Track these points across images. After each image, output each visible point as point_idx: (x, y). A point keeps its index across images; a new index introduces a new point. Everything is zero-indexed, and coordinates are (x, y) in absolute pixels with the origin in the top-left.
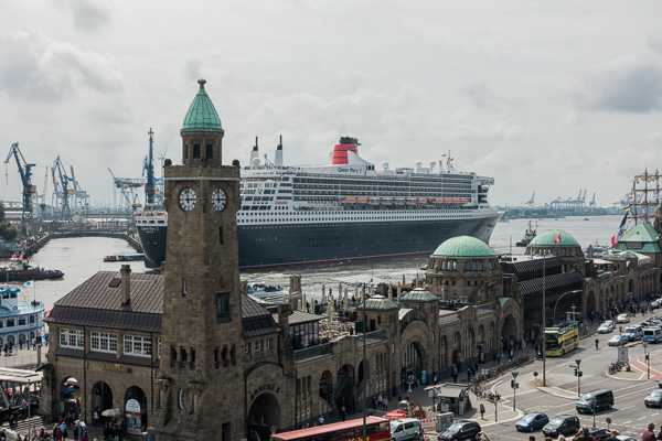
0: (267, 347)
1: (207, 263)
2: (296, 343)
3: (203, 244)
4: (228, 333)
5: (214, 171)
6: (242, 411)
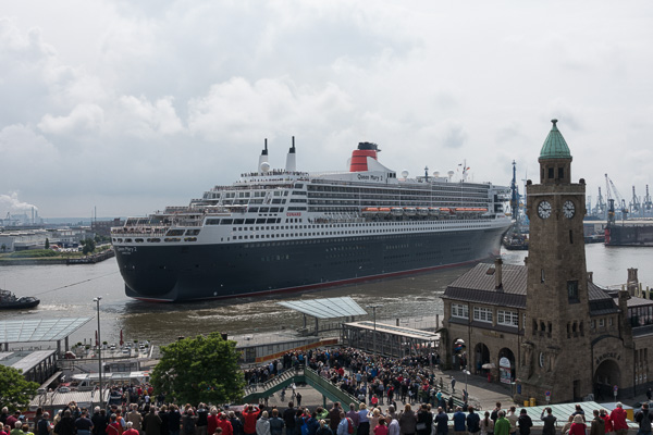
0: (608, 323)
1: (560, 258)
2: (634, 321)
3: (557, 244)
4: (577, 312)
5: (565, 187)
6: (589, 372)
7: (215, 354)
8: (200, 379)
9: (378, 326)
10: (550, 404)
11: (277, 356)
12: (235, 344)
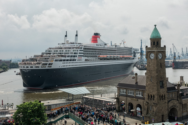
0: (174, 95)
1: (157, 73)
2: (182, 94)
3: (156, 68)
4: (163, 91)
5: (159, 49)
6: (167, 112)
7: (37, 107)
8: (31, 116)
9: (95, 97)
10: (154, 123)
11: (59, 108)
12: (43, 104)
